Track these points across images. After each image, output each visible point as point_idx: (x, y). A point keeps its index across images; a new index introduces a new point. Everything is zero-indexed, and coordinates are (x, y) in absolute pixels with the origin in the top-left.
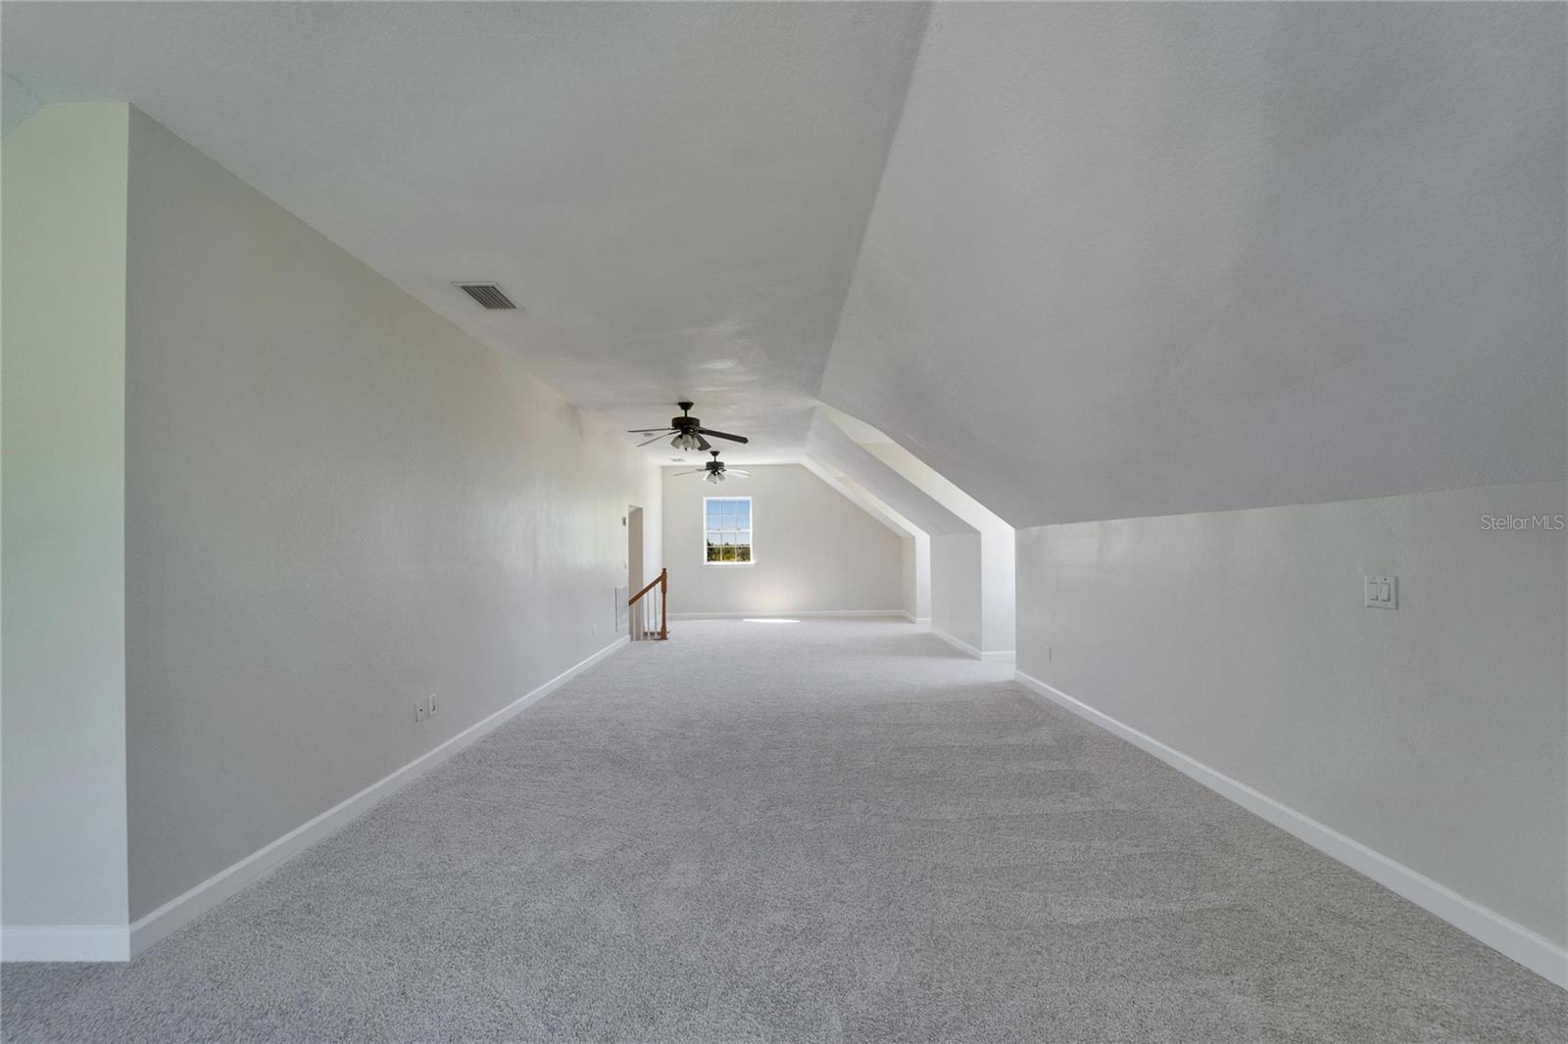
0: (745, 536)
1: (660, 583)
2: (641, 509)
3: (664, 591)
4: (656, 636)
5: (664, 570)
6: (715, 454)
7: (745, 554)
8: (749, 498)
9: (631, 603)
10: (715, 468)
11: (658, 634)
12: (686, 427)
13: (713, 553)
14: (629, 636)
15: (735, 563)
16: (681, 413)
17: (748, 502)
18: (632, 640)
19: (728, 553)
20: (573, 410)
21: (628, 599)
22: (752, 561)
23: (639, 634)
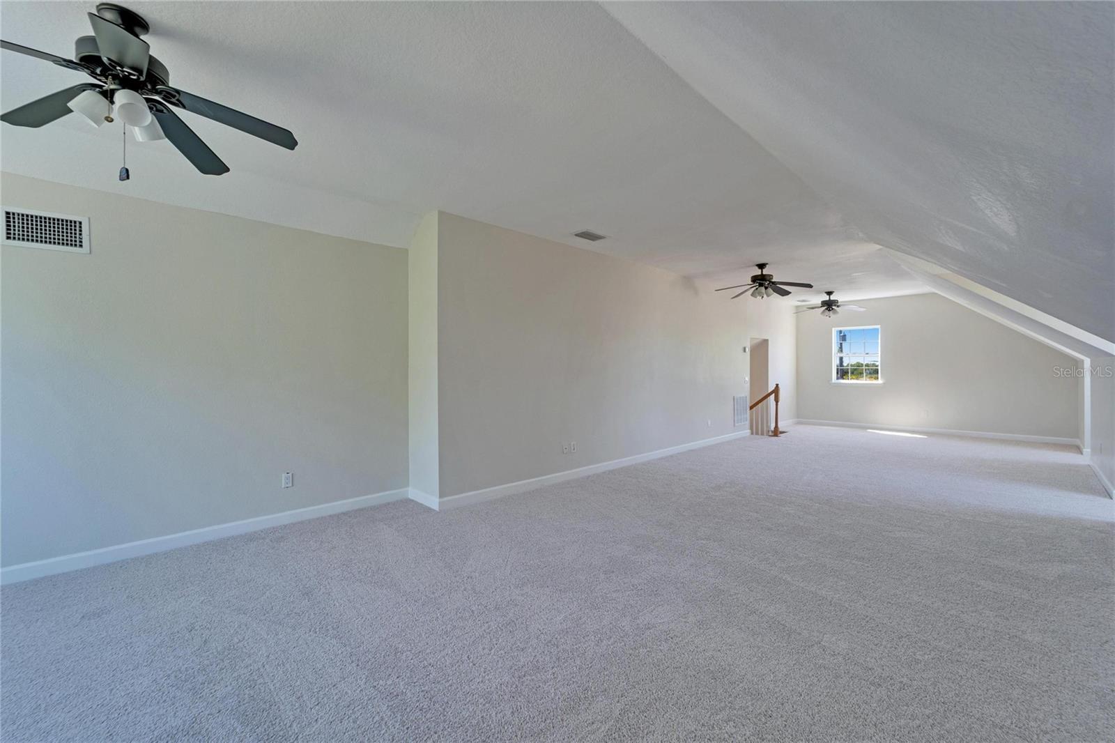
0: (874, 356)
1: (774, 394)
2: (767, 340)
3: (777, 400)
4: (770, 433)
5: (777, 385)
6: (829, 293)
7: (874, 372)
8: (878, 327)
9: (751, 408)
10: (829, 305)
11: (772, 432)
12: (762, 281)
13: (843, 373)
14: (749, 431)
15: (864, 381)
16: (758, 272)
17: (878, 329)
18: (752, 434)
19: (857, 371)
20: (688, 281)
21: (749, 405)
22: (880, 381)
23: (756, 429)
